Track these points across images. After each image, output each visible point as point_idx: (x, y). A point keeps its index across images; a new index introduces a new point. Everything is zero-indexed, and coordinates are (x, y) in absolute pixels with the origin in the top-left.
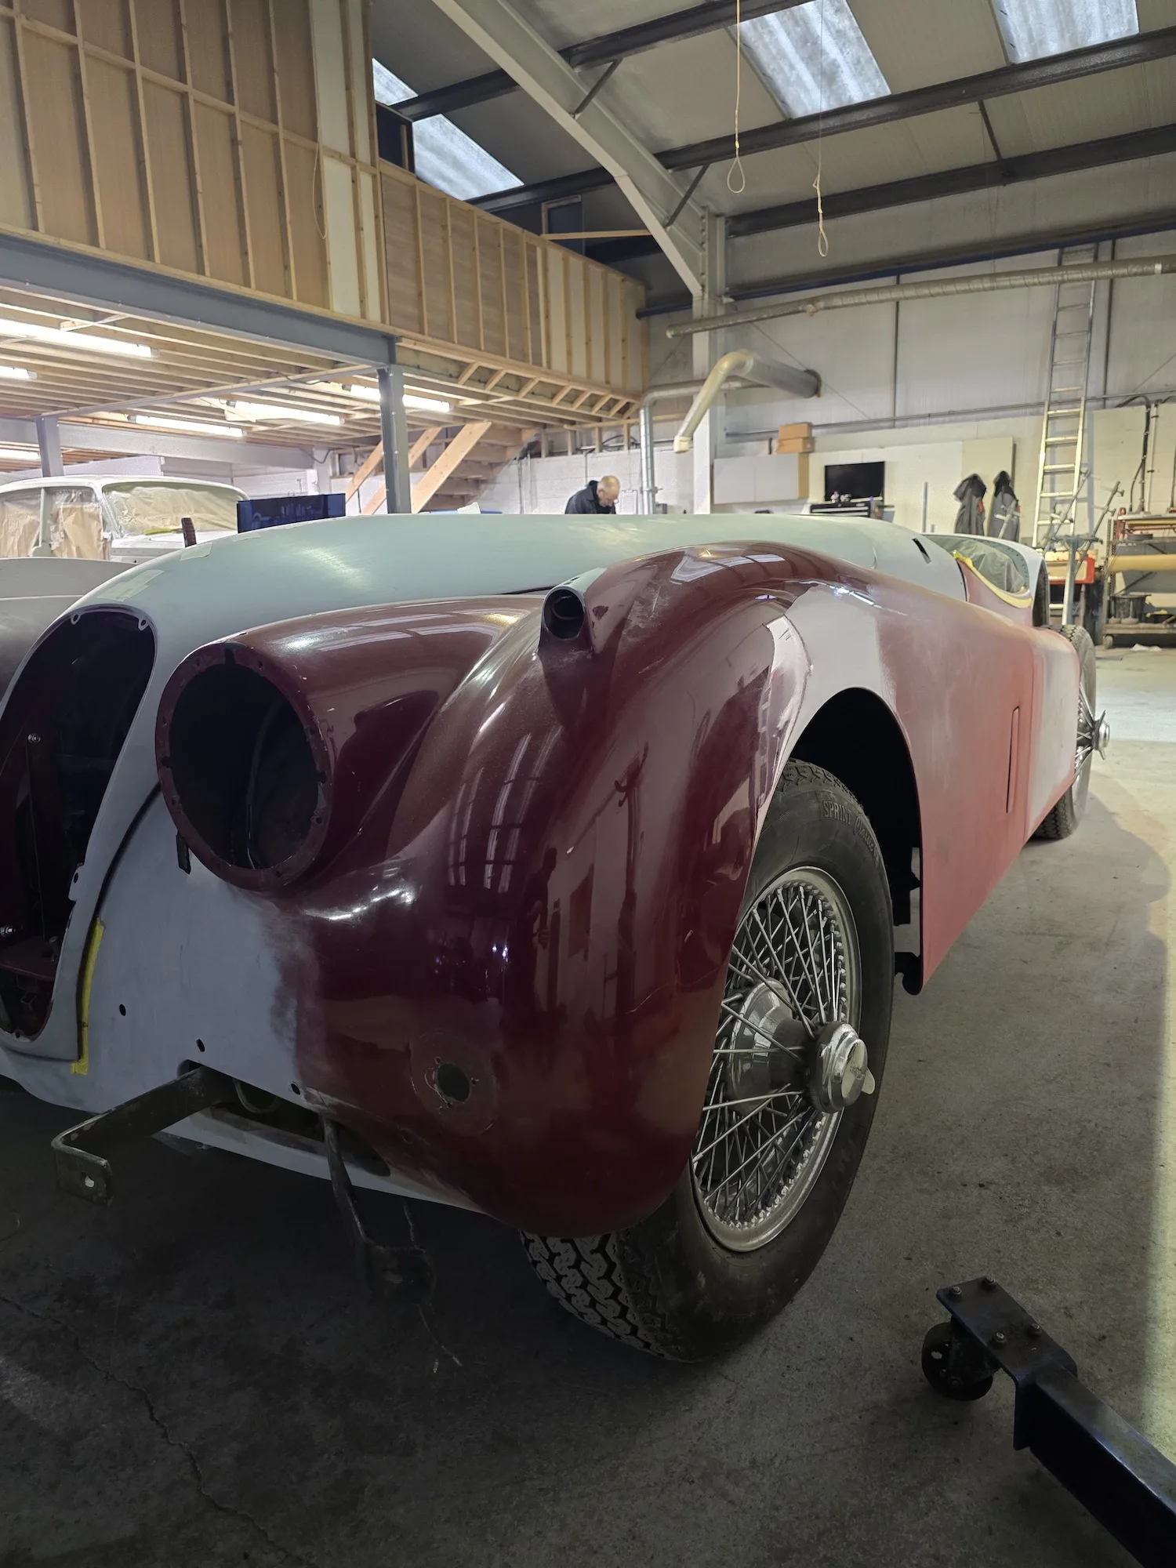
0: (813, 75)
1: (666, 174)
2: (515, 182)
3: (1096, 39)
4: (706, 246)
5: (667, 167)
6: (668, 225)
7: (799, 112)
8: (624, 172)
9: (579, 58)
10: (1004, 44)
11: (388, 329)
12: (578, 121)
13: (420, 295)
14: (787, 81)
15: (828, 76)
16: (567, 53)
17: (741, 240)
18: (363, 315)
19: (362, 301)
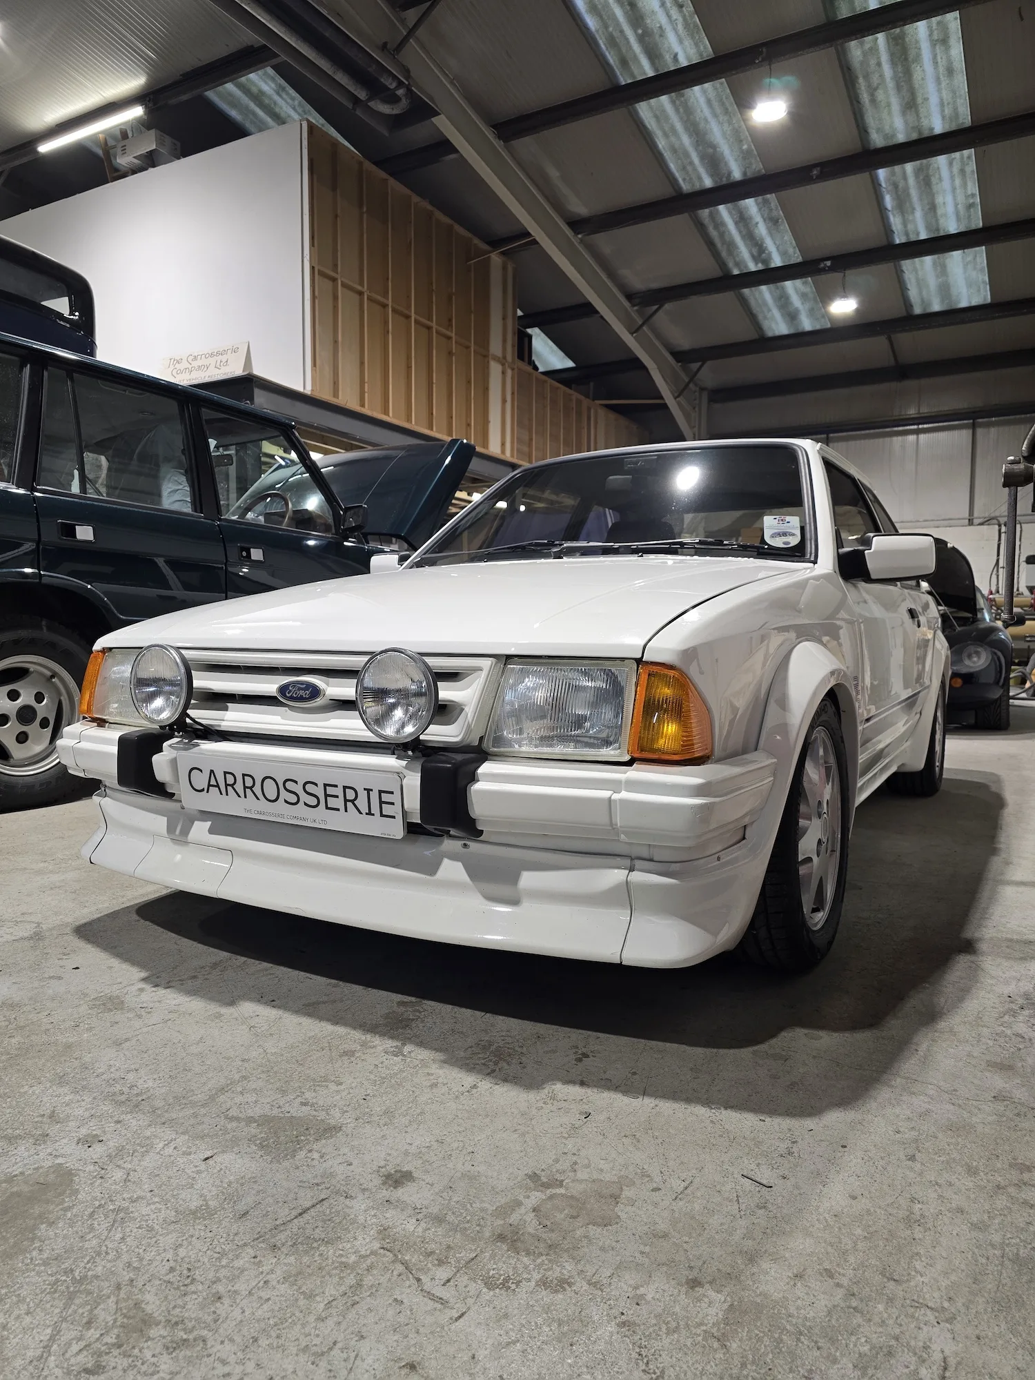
0: (782, 315)
1: (677, 366)
2: (570, 364)
3: (964, 304)
4: (697, 409)
5: (678, 361)
6: (678, 396)
7: (770, 334)
8: (655, 366)
9: (637, 301)
10: (907, 304)
11: (515, 461)
12: (634, 338)
13: (531, 440)
14: (765, 318)
15: (792, 316)
16: (630, 297)
17: (717, 406)
18: (503, 452)
19: (503, 444)
